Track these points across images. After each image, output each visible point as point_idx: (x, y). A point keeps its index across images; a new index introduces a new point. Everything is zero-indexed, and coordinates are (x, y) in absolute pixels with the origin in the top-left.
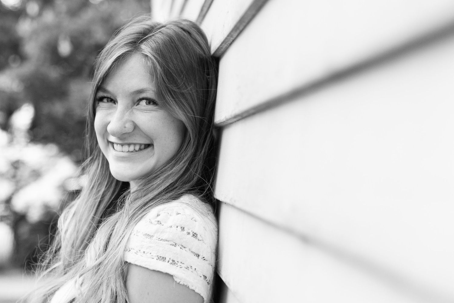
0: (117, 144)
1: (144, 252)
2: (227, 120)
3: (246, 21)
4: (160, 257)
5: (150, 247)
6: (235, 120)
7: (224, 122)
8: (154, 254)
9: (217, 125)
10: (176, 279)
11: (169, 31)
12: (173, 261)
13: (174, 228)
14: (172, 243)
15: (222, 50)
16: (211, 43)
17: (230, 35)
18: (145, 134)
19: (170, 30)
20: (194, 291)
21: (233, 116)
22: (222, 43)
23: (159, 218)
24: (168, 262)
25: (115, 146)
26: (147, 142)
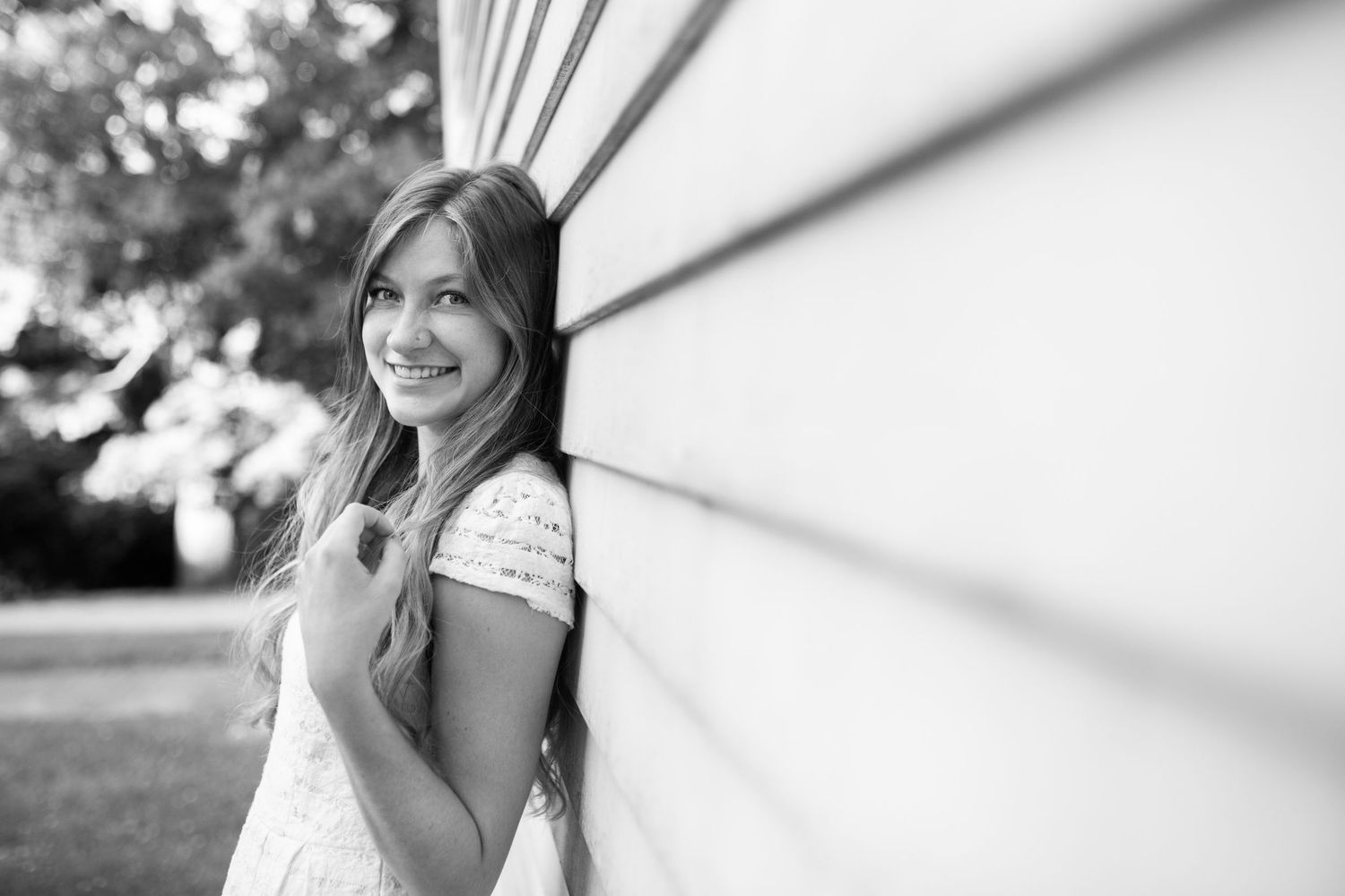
0: (402, 366)
1: (480, 563)
2: (575, 324)
3: (601, 164)
4: (507, 570)
5: (490, 554)
6: (587, 323)
7: (569, 327)
8: (496, 566)
9: (560, 331)
10: (531, 605)
11: (485, 183)
12: (527, 575)
13: (525, 520)
14: (525, 545)
15: (562, 213)
16: (545, 196)
17: (574, 188)
18: (448, 351)
19: (488, 182)
20: (557, 619)
21: (584, 316)
22: (562, 202)
23: (498, 507)
24: (519, 577)
25: (397, 369)
26: (450, 364)
